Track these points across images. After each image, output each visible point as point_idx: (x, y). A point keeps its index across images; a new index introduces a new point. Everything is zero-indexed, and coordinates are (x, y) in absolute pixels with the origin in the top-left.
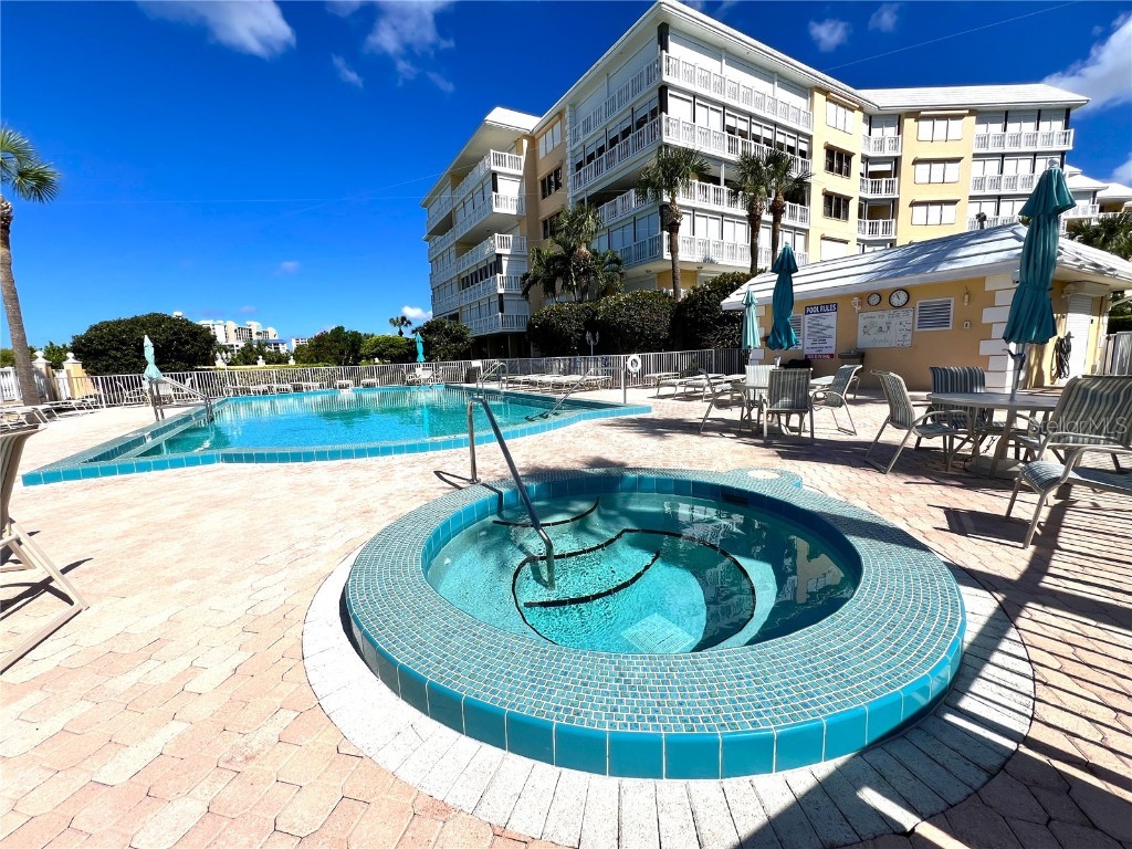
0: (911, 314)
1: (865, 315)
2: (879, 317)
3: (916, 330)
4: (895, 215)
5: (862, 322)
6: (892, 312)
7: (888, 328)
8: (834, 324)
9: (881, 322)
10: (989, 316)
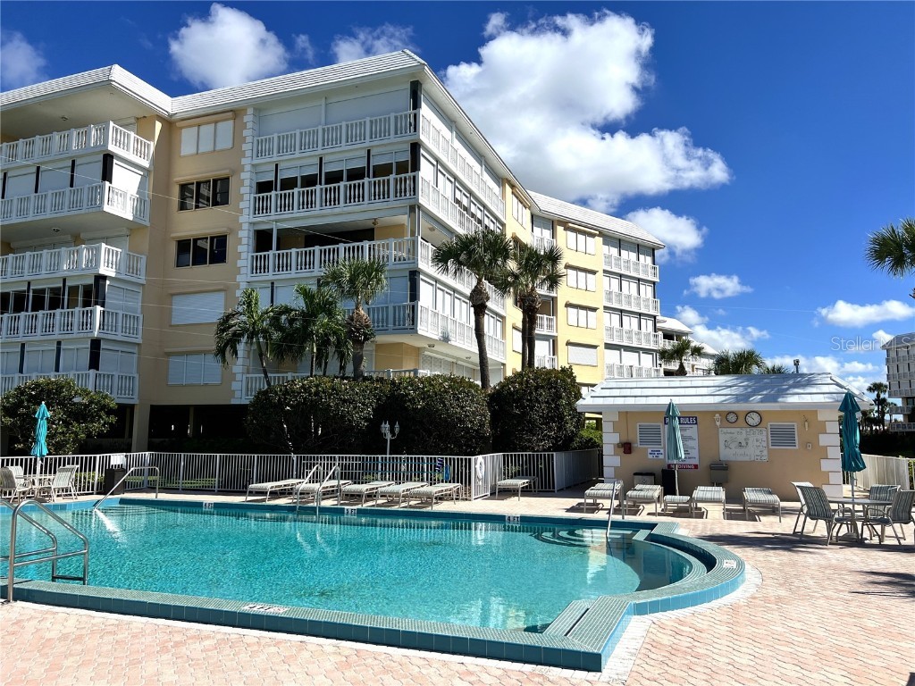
0: (765, 433)
1: (725, 430)
2: (739, 434)
3: (771, 447)
4: (554, 313)
5: (722, 438)
6: (748, 430)
7: (747, 444)
8: (695, 436)
9: (741, 438)
10: (824, 440)
